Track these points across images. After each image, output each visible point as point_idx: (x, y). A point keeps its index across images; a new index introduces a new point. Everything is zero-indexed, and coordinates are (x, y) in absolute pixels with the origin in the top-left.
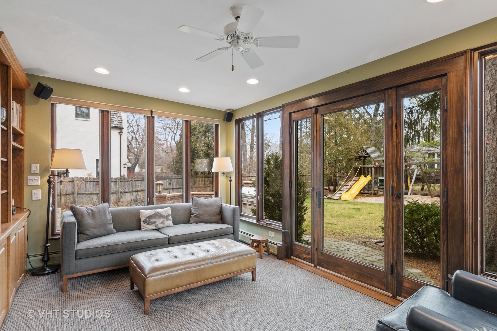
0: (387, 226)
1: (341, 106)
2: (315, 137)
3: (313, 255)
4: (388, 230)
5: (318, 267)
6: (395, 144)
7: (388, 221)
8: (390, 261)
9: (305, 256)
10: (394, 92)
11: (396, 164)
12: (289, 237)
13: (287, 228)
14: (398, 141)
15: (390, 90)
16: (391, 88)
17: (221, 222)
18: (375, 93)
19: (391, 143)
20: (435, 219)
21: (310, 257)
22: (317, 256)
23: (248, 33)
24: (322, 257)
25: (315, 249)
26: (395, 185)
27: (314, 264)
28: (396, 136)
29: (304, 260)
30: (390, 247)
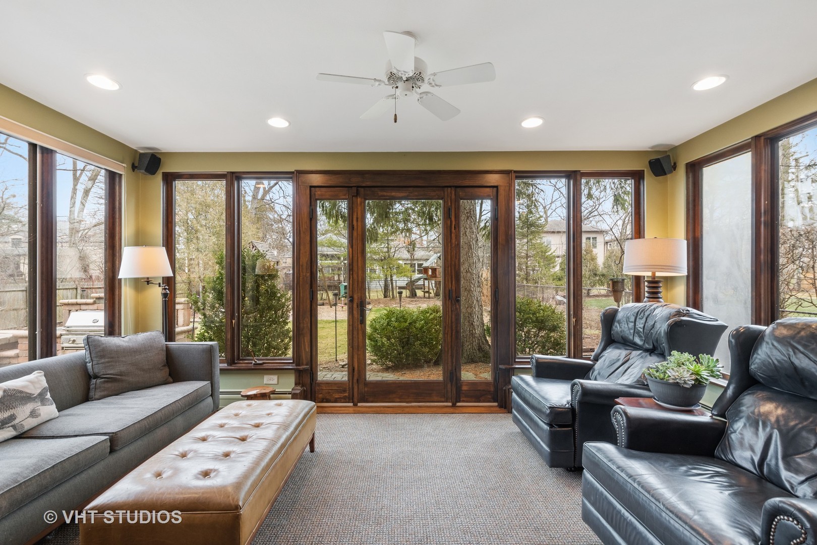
0: (447, 332)
1: (393, 194)
2: (355, 227)
3: (351, 391)
4: (448, 336)
5: (359, 404)
6: (454, 245)
7: (447, 327)
8: (450, 368)
9: (337, 396)
10: (453, 192)
11: (455, 265)
12: (309, 375)
13: (305, 363)
14: (456, 243)
15: (449, 189)
16: (450, 187)
17: (171, 380)
18: (434, 188)
19: (449, 244)
20: (419, 324)
21: (347, 394)
22: (358, 390)
23: (438, 84)
24: (366, 389)
25: (355, 381)
26: (454, 288)
27: (353, 402)
28: (454, 238)
29: (336, 401)
30: (450, 354)
